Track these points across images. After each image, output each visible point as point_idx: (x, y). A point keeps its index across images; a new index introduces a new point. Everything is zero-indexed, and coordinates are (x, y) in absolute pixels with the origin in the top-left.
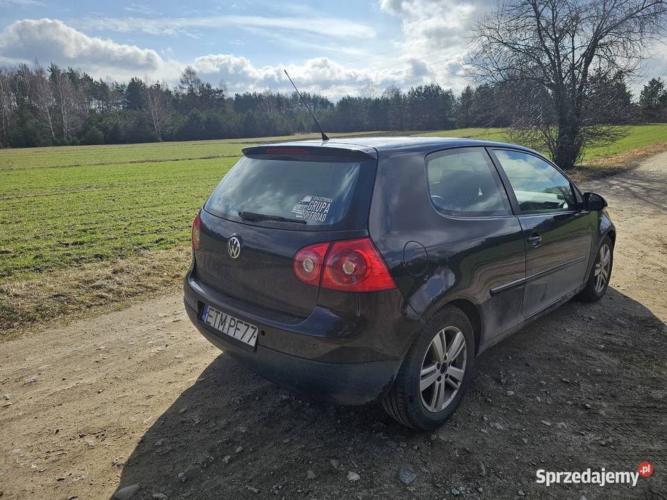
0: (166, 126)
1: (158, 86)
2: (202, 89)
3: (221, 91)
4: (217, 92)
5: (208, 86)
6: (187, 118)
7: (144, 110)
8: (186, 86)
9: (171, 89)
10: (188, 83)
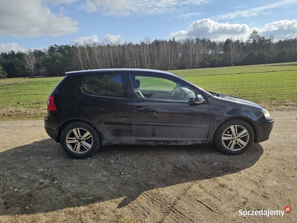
0: (236, 59)
1: (238, 41)
2: (260, 40)
3: (270, 40)
4: (268, 41)
5: (263, 38)
6: (247, 55)
7: (228, 52)
8: (252, 40)
9: (244, 41)
10: (253, 38)
